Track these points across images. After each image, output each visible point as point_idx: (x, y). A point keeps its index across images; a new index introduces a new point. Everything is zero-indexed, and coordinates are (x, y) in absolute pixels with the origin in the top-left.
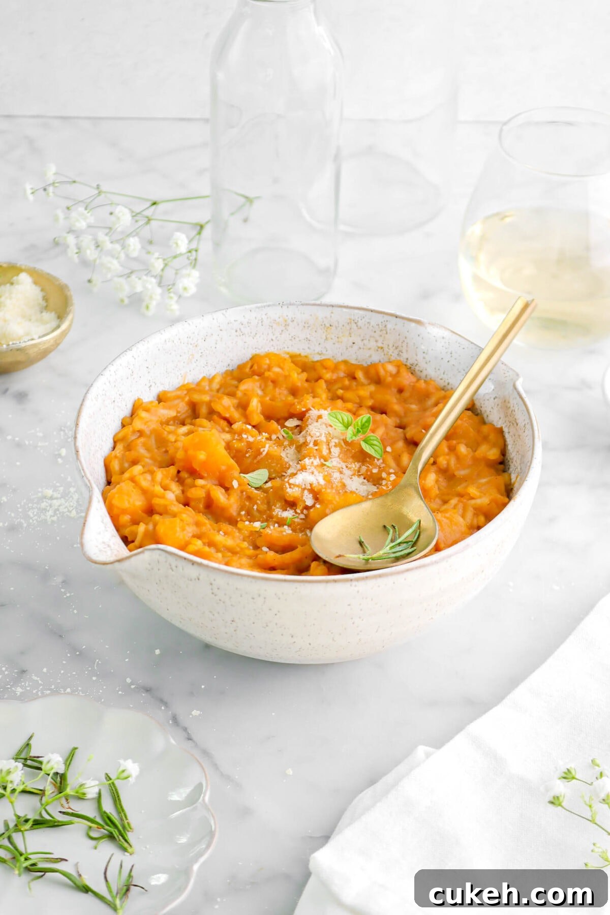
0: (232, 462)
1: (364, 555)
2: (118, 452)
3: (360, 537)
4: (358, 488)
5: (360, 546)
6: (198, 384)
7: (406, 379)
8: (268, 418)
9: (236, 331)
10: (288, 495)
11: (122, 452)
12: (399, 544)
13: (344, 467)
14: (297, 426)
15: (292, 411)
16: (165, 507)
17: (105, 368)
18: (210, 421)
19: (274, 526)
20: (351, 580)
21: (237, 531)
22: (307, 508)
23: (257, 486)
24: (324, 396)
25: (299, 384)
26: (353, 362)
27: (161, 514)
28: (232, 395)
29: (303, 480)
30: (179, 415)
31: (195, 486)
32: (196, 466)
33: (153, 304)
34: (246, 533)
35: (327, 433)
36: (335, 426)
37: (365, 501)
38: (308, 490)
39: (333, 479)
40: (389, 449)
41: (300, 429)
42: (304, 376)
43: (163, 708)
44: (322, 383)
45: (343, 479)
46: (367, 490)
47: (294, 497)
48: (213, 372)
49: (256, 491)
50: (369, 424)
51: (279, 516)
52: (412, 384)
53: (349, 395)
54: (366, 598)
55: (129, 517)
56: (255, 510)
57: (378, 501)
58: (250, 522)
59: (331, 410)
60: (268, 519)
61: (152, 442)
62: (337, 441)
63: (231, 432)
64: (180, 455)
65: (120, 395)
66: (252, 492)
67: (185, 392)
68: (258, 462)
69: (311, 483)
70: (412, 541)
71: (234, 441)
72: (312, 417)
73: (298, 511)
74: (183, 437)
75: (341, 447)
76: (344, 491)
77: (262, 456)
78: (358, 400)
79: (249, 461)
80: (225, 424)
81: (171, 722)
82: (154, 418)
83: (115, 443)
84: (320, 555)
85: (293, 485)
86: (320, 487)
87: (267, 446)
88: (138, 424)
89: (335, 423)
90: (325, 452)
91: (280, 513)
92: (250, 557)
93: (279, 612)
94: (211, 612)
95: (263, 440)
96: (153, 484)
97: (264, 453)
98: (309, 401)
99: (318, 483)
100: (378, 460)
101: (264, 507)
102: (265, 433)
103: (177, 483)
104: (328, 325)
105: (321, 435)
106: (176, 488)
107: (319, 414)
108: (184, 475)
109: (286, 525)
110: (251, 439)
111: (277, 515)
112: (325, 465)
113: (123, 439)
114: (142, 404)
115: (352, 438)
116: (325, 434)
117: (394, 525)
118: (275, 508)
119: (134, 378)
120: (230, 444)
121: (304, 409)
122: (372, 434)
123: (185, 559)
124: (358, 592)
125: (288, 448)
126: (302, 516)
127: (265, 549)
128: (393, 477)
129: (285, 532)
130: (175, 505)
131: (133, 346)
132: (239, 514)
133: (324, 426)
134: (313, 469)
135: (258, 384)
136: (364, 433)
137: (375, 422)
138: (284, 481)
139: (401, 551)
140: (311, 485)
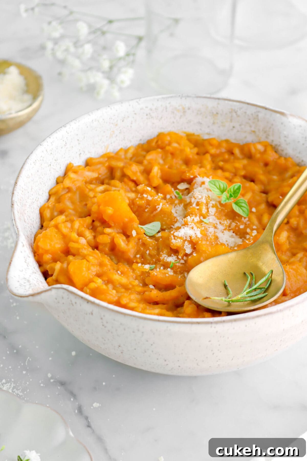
0: (133, 215)
1: (226, 298)
2: (50, 203)
3: (225, 281)
4: (228, 240)
5: (225, 289)
6: (117, 153)
7: (271, 156)
8: (166, 181)
9: (147, 115)
10: (172, 244)
11: (53, 204)
12: (255, 289)
13: (218, 223)
14: (187, 189)
15: (183, 177)
16: (78, 249)
17: (44, 140)
18: (121, 182)
19: (160, 269)
20: (212, 323)
21: (131, 271)
22: (186, 255)
23: (151, 235)
24: (208, 166)
25: (191, 156)
26: (233, 141)
27: (74, 255)
28: (140, 163)
29: (185, 233)
30: (100, 176)
31: (103, 233)
32: (106, 218)
33: (102, 92)
34: (138, 273)
35: (207, 196)
36: (214, 191)
37: (231, 252)
38: (188, 241)
39: (208, 233)
40: (254, 210)
41: (188, 191)
42: (196, 150)
43: (72, 399)
44: (208, 157)
45: (216, 232)
46: (234, 242)
47: (177, 247)
48: (129, 145)
49: (149, 240)
50: (240, 191)
51: (165, 261)
52: (275, 160)
53: (228, 166)
54: (224, 337)
55: (51, 256)
56: (147, 254)
57: (241, 253)
58: (142, 264)
59: (213, 178)
60: (157, 262)
61: (77, 196)
62: (214, 203)
63: (136, 192)
64: (94, 208)
65: (55, 160)
66: (146, 240)
67: (106, 159)
68: (154, 216)
69: (191, 236)
70: (264, 288)
71: (137, 199)
72: (197, 183)
73: (180, 257)
74: (100, 194)
75: (217, 207)
76: (216, 243)
77: (157, 212)
78: (234, 171)
79: (147, 215)
80: (132, 185)
81: (76, 412)
82: (81, 179)
83: (50, 195)
84: (192, 296)
85: (177, 237)
86: (197, 239)
87: (161, 204)
88: (67, 183)
89: (214, 189)
90: (204, 211)
91: (165, 258)
92: (139, 293)
93: (154, 343)
94: (103, 338)
95: (159, 199)
96: (71, 230)
97: (159, 210)
98: (196, 170)
99: (196, 236)
100: (245, 218)
101: (154, 252)
102: (161, 194)
103: (91, 230)
104: (215, 113)
105: (202, 198)
106: (89, 235)
107: (202, 181)
108: (97, 224)
109: (169, 267)
110: (150, 198)
111: (164, 259)
112: (203, 221)
113: (56, 193)
114: (73, 166)
115: (225, 201)
116: (206, 197)
117: (252, 273)
118: (162, 254)
119: (67, 148)
120: (135, 201)
121: (192, 177)
122: (242, 198)
123: (82, 298)
124: (217, 332)
125: (178, 206)
126: (182, 261)
127: (151, 287)
128: (255, 233)
129: (168, 274)
130: (85, 249)
131: (67, 123)
132: (135, 257)
133: (206, 191)
134: (193, 225)
135: (160, 155)
136: (235, 197)
137: (244, 188)
138: (171, 233)
139: (256, 295)
140: (190, 237)
